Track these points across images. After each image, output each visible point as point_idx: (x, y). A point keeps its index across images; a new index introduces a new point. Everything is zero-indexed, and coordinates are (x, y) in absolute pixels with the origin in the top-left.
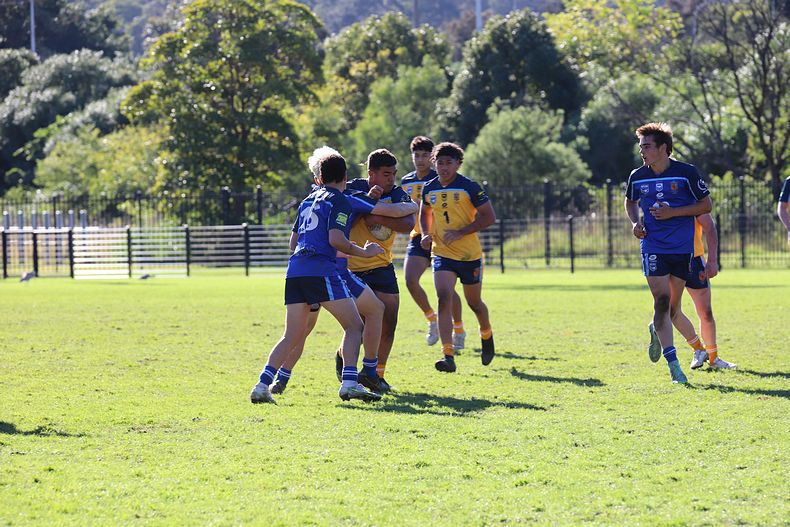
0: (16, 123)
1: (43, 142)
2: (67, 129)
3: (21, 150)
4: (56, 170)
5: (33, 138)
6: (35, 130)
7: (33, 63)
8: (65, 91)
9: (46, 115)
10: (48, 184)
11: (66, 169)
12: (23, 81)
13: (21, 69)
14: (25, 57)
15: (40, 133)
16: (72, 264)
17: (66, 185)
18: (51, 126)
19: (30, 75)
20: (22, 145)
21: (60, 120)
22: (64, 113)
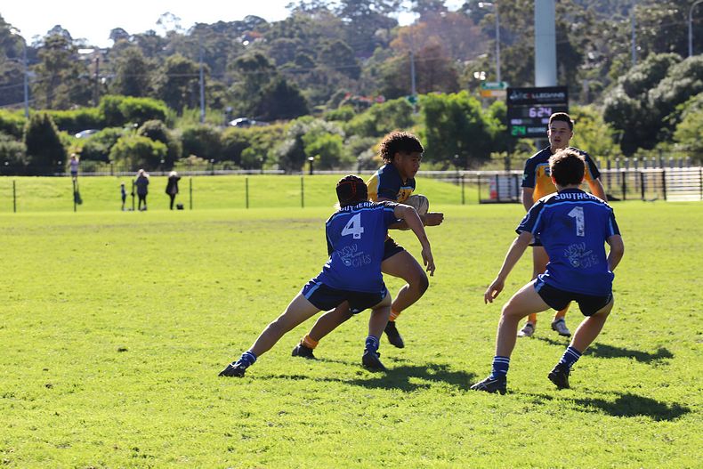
0: (664, 101)
1: (681, 112)
2: (695, 104)
3: (667, 118)
4: (687, 131)
5: (675, 110)
6: (677, 104)
7: (678, 62)
8: (696, 80)
9: (684, 94)
10: (682, 139)
11: (693, 130)
12: (669, 74)
13: (669, 65)
14: (673, 58)
15: (680, 107)
16: (664, 191)
17: (693, 140)
18: (687, 103)
19: (675, 69)
20: (668, 114)
21: (693, 98)
22: (695, 94)
